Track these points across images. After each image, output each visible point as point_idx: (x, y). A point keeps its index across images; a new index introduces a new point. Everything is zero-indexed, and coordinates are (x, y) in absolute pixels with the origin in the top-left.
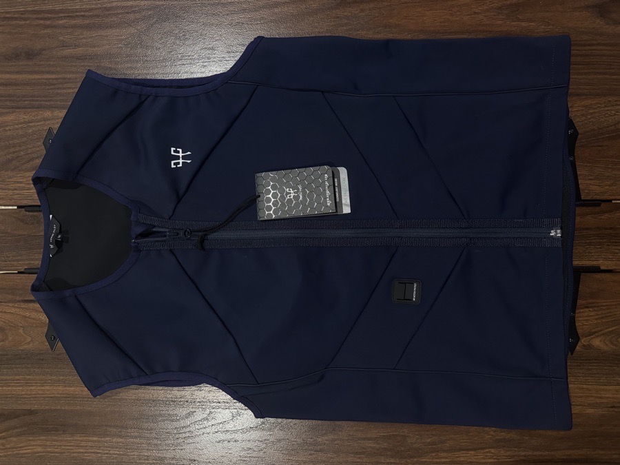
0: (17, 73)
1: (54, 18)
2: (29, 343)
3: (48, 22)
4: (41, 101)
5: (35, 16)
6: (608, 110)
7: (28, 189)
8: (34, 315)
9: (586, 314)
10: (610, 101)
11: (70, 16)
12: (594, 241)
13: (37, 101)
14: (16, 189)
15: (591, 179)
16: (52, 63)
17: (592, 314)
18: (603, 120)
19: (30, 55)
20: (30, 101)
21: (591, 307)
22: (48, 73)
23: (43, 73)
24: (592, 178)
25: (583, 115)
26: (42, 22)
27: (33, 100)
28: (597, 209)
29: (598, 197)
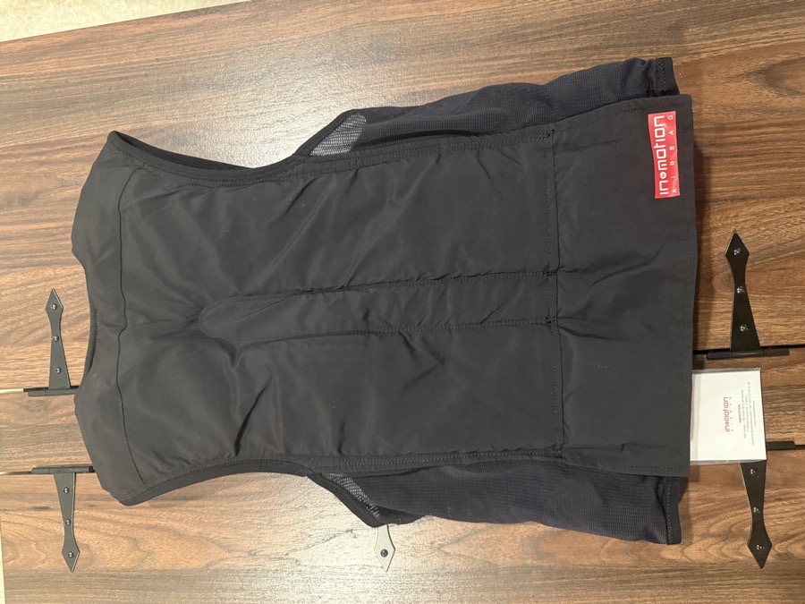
0: (11, 223)
1: (49, 152)
2: (44, 561)
3: (43, 158)
4: (40, 257)
5: (28, 151)
6: (790, 217)
7: (32, 368)
8: (47, 526)
9: (779, 509)
10: (792, 204)
11: (68, 148)
12: (783, 404)
13: (36, 257)
14: (17, 369)
15: (772, 317)
16: (50, 208)
17: (788, 509)
18: (784, 231)
19: (25, 200)
20: (28, 257)
21: (785, 499)
22: (47, 220)
23: (41, 221)
24: (773, 314)
25: (753, 227)
26: (36, 158)
27: (31, 257)
28: (785, 359)
29: (784, 342)
